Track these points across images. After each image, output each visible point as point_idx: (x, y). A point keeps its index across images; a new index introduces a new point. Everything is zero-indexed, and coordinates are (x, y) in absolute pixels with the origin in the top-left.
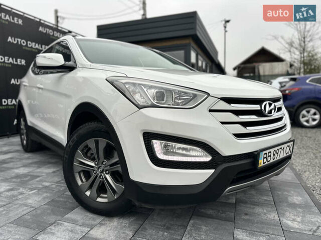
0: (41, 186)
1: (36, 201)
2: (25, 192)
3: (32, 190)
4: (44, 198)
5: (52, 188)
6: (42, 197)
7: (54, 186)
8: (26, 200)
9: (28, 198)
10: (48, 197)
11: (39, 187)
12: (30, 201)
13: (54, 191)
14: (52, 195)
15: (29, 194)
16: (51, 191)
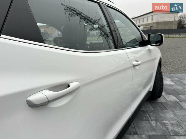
0: (158, 123)
1: (169, 114)
2: (170, 125)
3: (165, 124)
4: (164, 113)
5: (154, 117)
6: (165, 115)
7: (152, 118)
8: (173, 118)
9: (171, 118)
10: (163, 113)
11: (160, 123)
12: (172, 116)
13: (156, 115)
14: (160, 113)
15: (169, 121)
16: (158, 116)
